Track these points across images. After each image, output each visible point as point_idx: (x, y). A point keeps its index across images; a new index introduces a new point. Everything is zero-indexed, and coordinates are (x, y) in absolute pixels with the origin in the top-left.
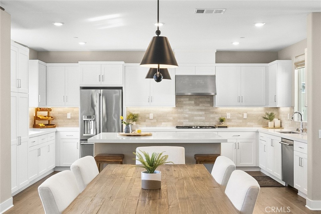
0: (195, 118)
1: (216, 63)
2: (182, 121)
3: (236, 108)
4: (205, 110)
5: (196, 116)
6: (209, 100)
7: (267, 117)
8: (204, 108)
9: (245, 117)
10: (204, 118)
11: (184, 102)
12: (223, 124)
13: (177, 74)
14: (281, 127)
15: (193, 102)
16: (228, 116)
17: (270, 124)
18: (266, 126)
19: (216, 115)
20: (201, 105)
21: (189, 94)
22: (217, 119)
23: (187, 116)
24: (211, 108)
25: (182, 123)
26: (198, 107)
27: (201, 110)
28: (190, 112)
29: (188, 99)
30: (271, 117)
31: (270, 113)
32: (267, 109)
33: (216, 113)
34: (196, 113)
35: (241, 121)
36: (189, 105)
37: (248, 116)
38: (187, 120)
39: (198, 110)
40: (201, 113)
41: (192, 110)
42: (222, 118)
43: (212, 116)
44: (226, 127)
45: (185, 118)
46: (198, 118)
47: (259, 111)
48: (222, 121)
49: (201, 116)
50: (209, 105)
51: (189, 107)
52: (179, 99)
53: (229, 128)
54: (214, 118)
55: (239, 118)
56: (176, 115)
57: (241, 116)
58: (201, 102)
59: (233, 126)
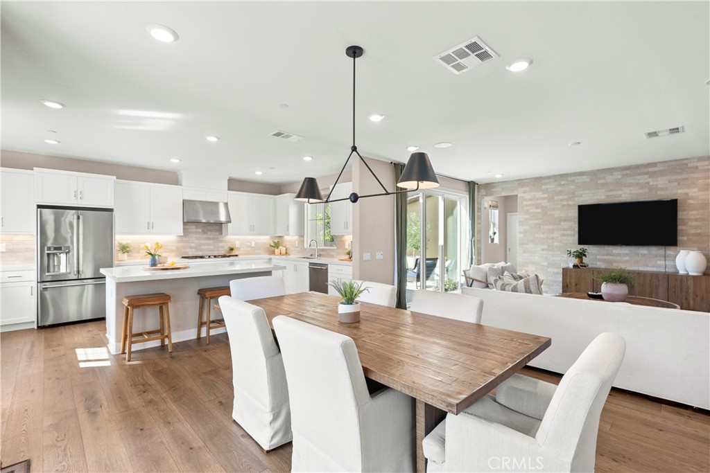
0: (203, 247)
1: (229, 190)
2: (188, 250)
3: (244, 237)
4: (214, 239)
5: (204, 244)
6: (218, 228)
7: (272, 244)
8: (212, 236)
9: (253, 245)
10: (212, 247)
11: (190, 230)
12: (233, 253)
13: (185, 198)
14: (286, 253)
15: (200, 230)
16: (238, 244)
17: (277, 251)
18: (273, 253)
19: (225, 244)
20: (209, 233)
21: (204, 221)
22: (227, 248)
23: (193, 245)
24: (219, 236)
25: (188, 253)
26: (206, 236)
27: (209, 239)
28: (197, 241)
29: (194, 227)
30: (277, 245)
31: (276, 241)
32: (272, 238)
33: (225, 242)
34: (203, 242)
35: (249, 249)
36: (196, 233)
37: (255, 244)
38: (194, 250)
39: (205, 239)
40: (209, 242)
41: (200, 239)
42: (232, 247)
43: (221, 244)
44: (237, 256)
45: (191, 248)
46: (207, 247)
47: (266, 239)
48: (232, 249)
49: (208, 245)
50: (218, 233)
51: (195, 236)
52: (187, 227)
53: (240, 257)
54: (223, 247)
55: (248, 247)
56: (180, 245)
57: (249, 244)
58: (210, 231)
59: (242, 255)
